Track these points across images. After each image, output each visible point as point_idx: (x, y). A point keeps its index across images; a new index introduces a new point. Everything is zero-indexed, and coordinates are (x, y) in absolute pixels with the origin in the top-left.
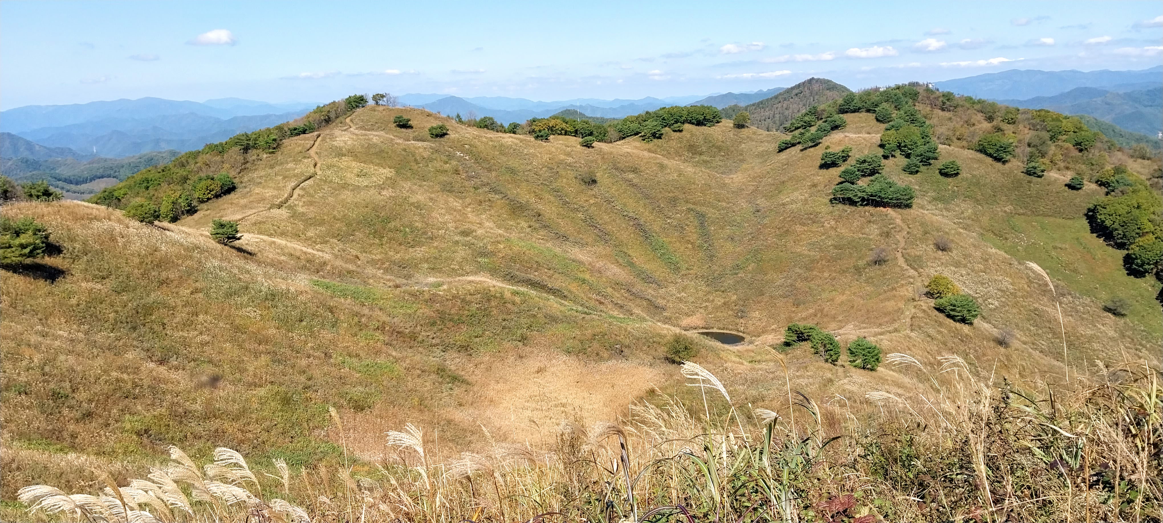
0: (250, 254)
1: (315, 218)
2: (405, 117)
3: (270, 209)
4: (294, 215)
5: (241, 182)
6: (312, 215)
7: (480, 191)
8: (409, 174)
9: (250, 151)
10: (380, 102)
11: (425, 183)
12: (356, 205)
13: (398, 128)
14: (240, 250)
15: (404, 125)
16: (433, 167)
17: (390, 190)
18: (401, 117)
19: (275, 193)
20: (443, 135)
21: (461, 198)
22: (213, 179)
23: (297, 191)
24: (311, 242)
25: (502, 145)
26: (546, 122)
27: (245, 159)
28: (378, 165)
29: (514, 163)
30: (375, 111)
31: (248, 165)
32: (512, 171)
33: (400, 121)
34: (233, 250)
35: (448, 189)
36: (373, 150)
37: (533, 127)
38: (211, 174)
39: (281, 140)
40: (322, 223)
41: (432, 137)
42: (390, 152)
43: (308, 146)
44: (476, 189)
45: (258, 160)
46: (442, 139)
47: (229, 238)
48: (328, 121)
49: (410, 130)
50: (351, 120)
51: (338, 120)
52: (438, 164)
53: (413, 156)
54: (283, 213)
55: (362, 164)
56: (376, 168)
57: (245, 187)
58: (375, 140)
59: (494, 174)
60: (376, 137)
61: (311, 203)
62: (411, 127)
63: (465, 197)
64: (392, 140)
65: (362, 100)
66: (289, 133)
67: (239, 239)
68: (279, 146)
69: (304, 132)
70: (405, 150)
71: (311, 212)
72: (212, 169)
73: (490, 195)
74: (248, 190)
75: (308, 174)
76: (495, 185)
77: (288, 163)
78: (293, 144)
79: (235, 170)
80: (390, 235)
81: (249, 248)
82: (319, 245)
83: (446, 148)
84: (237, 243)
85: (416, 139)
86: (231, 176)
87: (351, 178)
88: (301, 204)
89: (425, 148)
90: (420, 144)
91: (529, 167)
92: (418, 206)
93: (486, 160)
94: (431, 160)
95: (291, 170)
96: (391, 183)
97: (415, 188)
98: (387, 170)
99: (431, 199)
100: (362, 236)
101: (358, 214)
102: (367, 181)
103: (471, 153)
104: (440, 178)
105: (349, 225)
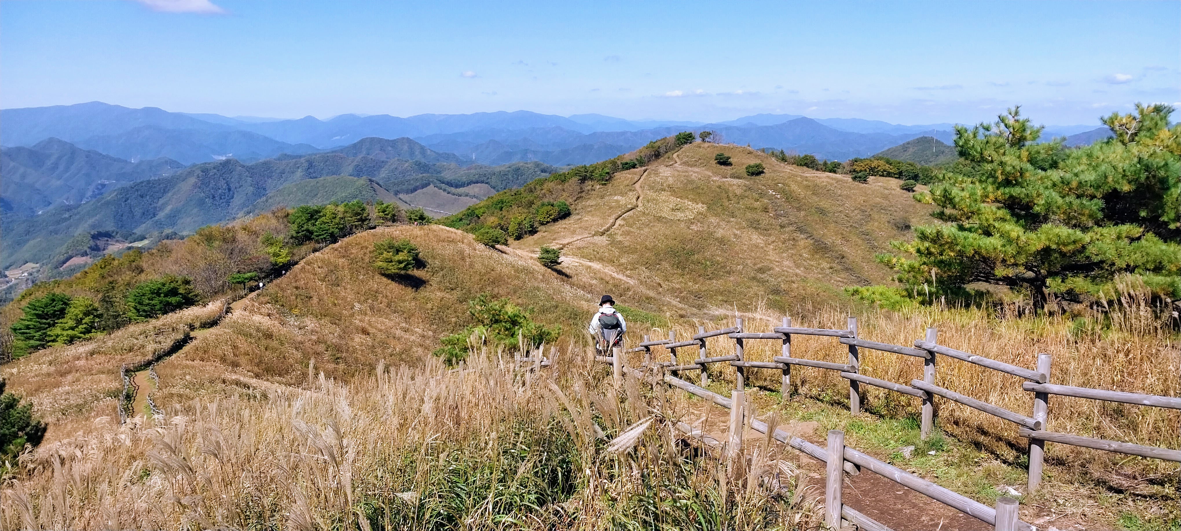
0: (567, 276)
1: (629, 246)
2: (726, 155)
3: (594, 235)
4: (613, 243)
5: (576, 209)
6: (627, 244)
7: (787, 229)
8: (719, 210)
9: (586, 182)
10: (707, 139)
11: (732, 219)
12: (666, 237)
13: (718, 165)
14: (560, 272)
15: (724, 162)
16: (743, 204)
17: (699, 224)
18: (722, 155)
19: (601, 221)
20: (759, 173)
21: (765, 235)
22: (552, 205)
23: (618, 222)
24: (622, 268)
25: (816, 185)
26: (868, 162)
27: (581, 188)
28: (693, 200)
29: (824, 204)
30: (700, 147)
31: (583, 194)
32: (822, 212)
33: (721, 159)
34: (555, 274)
35: (754, 225)
36: (690, 187)
37: (855, 167)
38: (552, 201)
39: (613, 173)
40: (635, 251)
41: (748, 175)
42: (706, 188)
43: (636, 179)
44: (782, 227)
45: (592, 190)
46: (757, 177)
47: (551, 262)
48: (657, 155)
49: (729, 168)
50: (678, 156)
51: (667, 155)
52: (748, 202)
53: (726, 193)
54: (603, 241)
55: (679, 199)
56: (689, 203)
57: (578, 214)
58: (694, 176)
59: (803, 213)
60: (696, 173)
61: (628, 233)
62: (730, 164)
63: (770, 235)
64: (709, 177)
65: (690, 137)
66: (621, 167)
67: (560, 264)
68: (611, 178)
69: (634, 166)
70: (719, 187)
71: (627, 241)
72: (554, 196)
73: (795, 234)
74: (579, 217)
75: (630, 206)
76: (803, 224)
77: (616, 195)
78: (623, 177)
79: (572, 198)
80: (692, 267)
81: (568, 271)
82: (629, 272)
83: (760, 186)
84: (558, 267)
85: (733, 176)
86: (567, 203)
87: (666, 213)
88: (620, 232)
89: (739, 186)
90: (736, 181)
91: (840, 209)
92: (722, 241)
93: (797, 199)
94: (742, 197)
95: (617, 201)
96: (701, 218)
97: (723, 224)
98: (700, 205)
99: (735, 235)
100: (667, 265)
101: (667, 245)
102: (680, 215)
103: (783, 192)
104: (749, 215)
105: (657, 255)
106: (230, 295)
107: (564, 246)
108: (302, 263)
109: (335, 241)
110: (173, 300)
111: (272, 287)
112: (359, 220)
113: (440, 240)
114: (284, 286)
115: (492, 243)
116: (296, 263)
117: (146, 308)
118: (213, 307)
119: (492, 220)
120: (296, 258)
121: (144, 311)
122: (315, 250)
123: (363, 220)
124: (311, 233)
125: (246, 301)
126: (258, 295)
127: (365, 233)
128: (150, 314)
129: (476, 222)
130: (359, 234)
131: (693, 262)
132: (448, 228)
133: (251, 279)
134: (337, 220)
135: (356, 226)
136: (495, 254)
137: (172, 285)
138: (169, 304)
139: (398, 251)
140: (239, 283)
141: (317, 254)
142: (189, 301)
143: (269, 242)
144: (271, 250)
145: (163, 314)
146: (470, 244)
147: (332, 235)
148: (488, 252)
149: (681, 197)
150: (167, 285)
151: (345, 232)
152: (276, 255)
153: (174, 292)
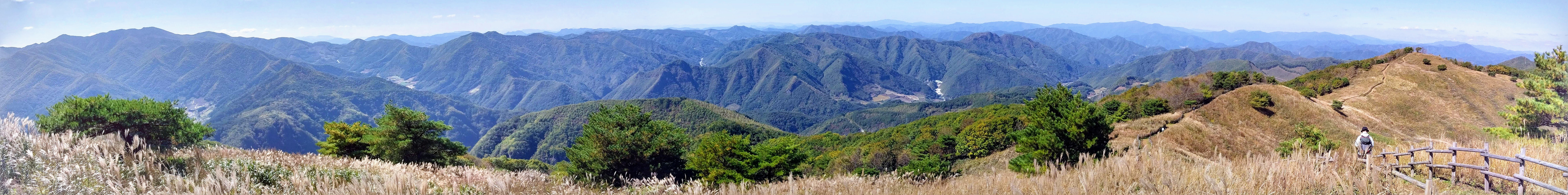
0: (1345, 116)
1: (1378, 102)
2: (1429, 59)
3: (1361, 96)
4: (1370, 100)
5: (1352, 81)
7: (1457, 98)
8: (1424, 87)
9: (1358, 69)
10: (1419, 51)
11: (1430, 91)
12: (1397, 99)
13: (1424, 64)
14: (1342, 114)
15: (1427, 63)
16: (1436, 84)
17: (1413, 93)
18: (1427, 59)
19: (1365, 88)
20: (1444, 70)
21: (1446, 100)
22: (1340, 78)
23: (1373, 89)
24: (1373, 113)
25: (1471, 76)
27: (1355, 71)
28: (1411, 81)
29: (1475, 86)
30: (1416, 55)
31: (1356, 74)
32: (1473, 90)
33: (1426, 61)
34: (1339, 114)
35: (1441, 95)
36: (1410, 74)
37: (1490, 69)
38: (1340, 76)
39: (1372, 65)
40: (1380, 105)
41: (1438, 70)
42: (1418, 75)
43: (1382, 70)
44: (1454, 96)
45: (1361, 72)
46: (1442, 72)
47: (1338, 108)
48: (1395, 57)
49: (1429, 66)
50: (1405, 59)
51: (1399, 58)
52: (1438, 83)
53: (1427, 78)
54: (1365, 98)
56: (1409, 82)
57: (1353, 84)
59: (1464, 90)
60: (1413, 68)
61: (1378, 96)
62: (1430, 64)
63: (1448, 100)
64: (1419, 70)
65: (1411, 49)
66: (1376, 62)
67: (1342, 109)
68: (1370, 68)
69: (1382, 62)
70: (1424, 75)
71: (1377, 100)
72: (1341, 73)
73: (1460, 100)
74: (1353, 86)
75: (1379, 82)
76: (1464, 96)
77: (1373, 76)
78: (1376, 68)
79: (1350, 76)
80: (1409, 114)
81: (1346, 113)
82: (1377, 115)
83: (1444, 77)
84: (1341, 111)
85: (1431, 70)
86: (1348, 78)
87: (1397, 87)
88: (1374, 95)
89: (1434, 75)
90: (1432, 72)
91: (1482, 89)
92: (1424, 102)
93: (1462, 83)
94: (1436, 81)
95: (1373, 79)
96: (1414, 90)
97: (1425, 94)
98: (1414, 84)
99: (1431, 99)
100: (1396, 113)
101: (1397, 103)
102: (1404, 88)
103: (1455, 79)
104: (1438, 90)
105: (1392, 107)
106: (1184, 110)
107: (1345, 100)
108: (1217, 98)
109: (1233, 89)
110: (1160, 109)
111: (1203, 108)
112: (1245, 80)
113: (1282, 93)
114: (1208, 108)
115: (1309, 96)
116: (1214, 98)
117: (1149, 111)
118: (1177, 114)
119: (1310, 85)
120: (1215, 96)
121: (1148, 112)
122: (1223, 93)
123: (1246, 80)
124: (1223, 84)
125: (1191, 113)
126: (1197, 111)
127: (1247, 87)
128: (1150, 114)
129: (1302, 85)
130: (1244, 87)
131: (1409, 112)
132: (1286, 87)
133: (1194, 103)
134: (1235, 79)
135: (1243, 83)
136: (1310, 102)
137: (1161, 102)
138: (1158, 110)
139: (1262, 97)
140: (1188, 104)
141: (1224, 95)
142: (1166, 111)
143: (1203, 87)
144: (1204, 91)
145: (1155, 115)
146: (1297, 96)
147: (1232, 86)
148: (1306, 101)
149: (1405, 79)
150: (1158, 102)
151: (1238, 85)
152: (1206, 93)
153: (1160, 106)
